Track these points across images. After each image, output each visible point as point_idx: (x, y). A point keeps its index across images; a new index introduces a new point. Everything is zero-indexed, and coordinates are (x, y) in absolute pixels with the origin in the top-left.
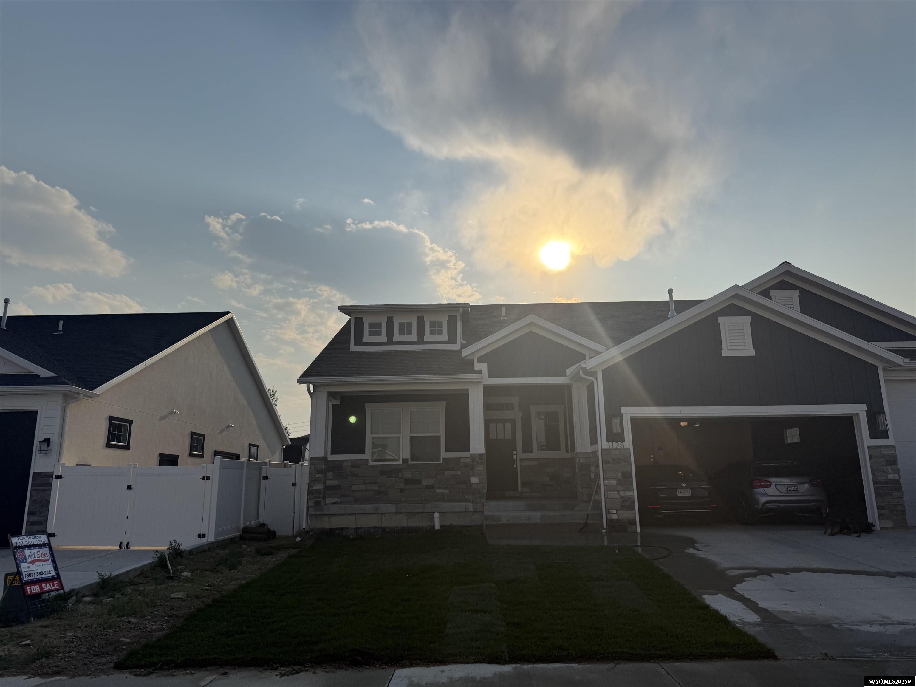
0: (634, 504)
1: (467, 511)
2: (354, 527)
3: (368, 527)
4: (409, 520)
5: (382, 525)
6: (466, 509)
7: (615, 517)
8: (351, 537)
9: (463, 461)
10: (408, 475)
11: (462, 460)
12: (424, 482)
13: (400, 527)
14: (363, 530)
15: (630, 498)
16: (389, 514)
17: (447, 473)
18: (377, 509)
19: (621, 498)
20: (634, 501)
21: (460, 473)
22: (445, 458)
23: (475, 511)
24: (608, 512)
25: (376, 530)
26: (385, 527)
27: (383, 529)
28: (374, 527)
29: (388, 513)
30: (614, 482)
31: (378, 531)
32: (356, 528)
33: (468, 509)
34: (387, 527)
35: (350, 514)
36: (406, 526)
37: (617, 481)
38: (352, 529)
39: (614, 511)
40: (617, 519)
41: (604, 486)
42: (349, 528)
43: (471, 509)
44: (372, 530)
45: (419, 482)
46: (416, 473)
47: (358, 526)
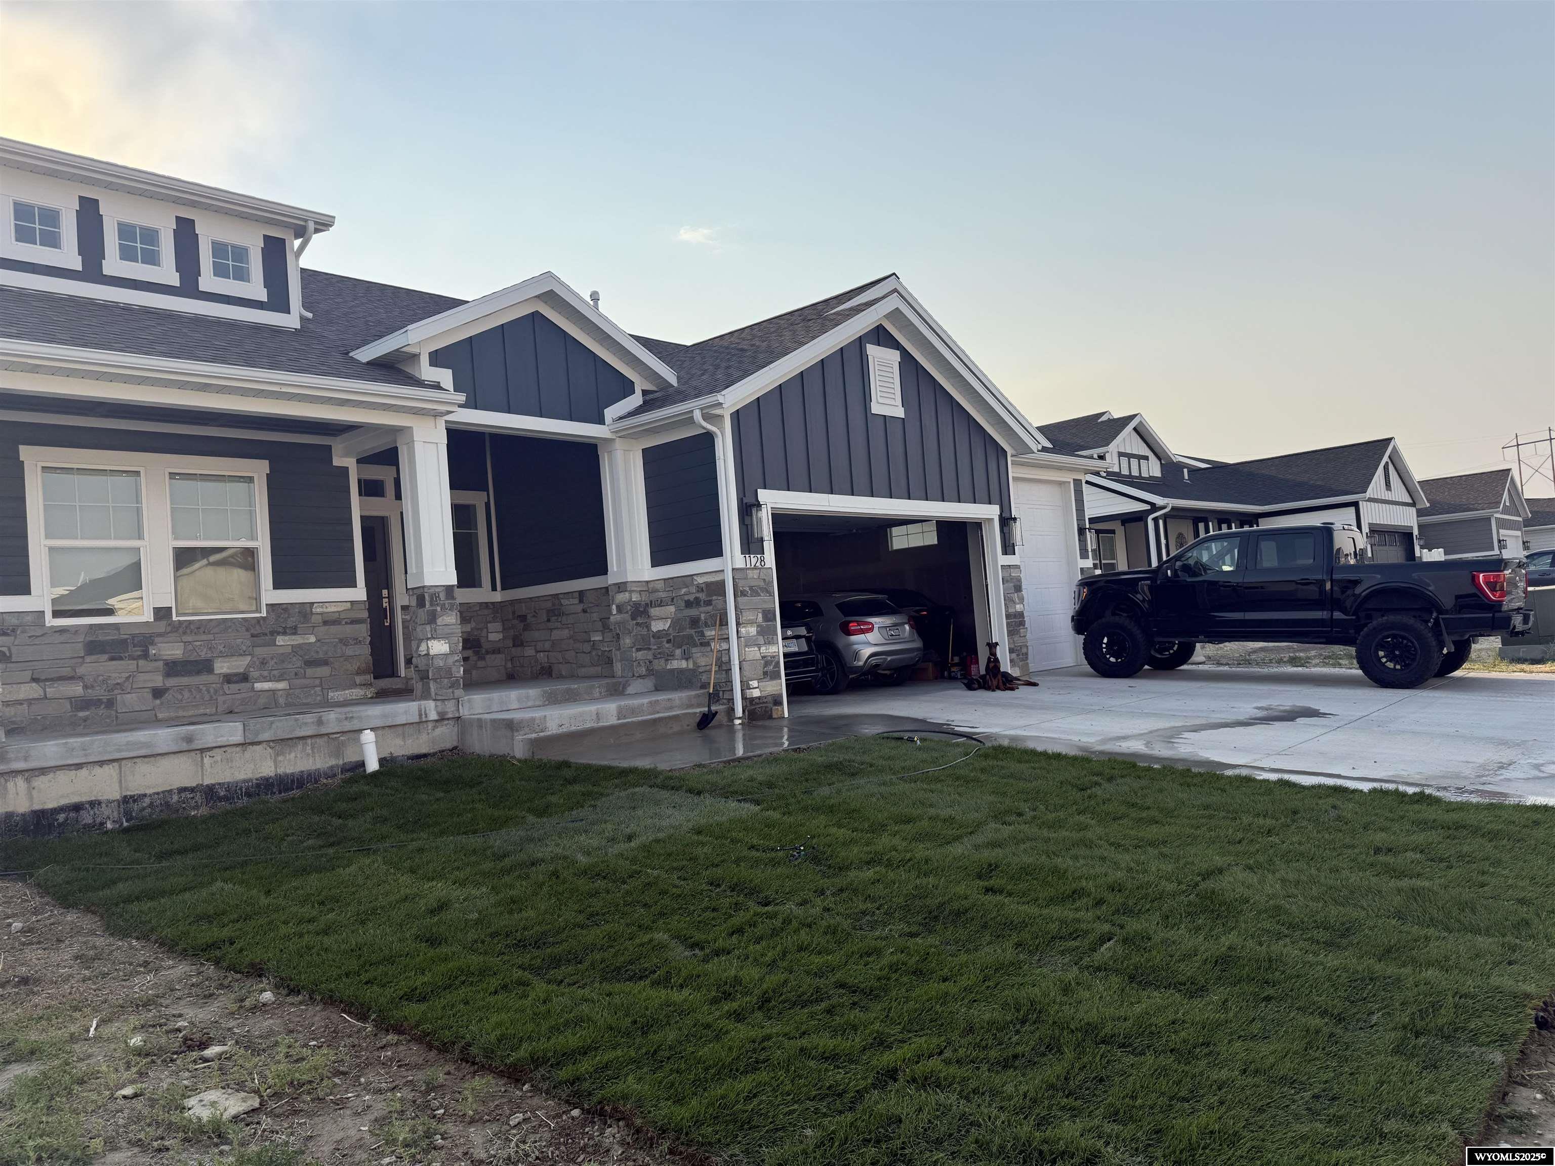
0: (779, 667)
1: (424, 719)
2: (117, 796)
3: (163, 792)
4: (280, 758)
5: (203, 779)
6: (420, 715)
7: (756, 693)
8: (109, 825)
9: (319, 610)
10: (173, 650)
11: (317, 609)
12: (222, 667)
13: (257, 779)
14: (147, 801)
15: (774, 657)
16: (224, 749)
17: (280, 640)
18: (189, 739)
19: (763, 657)
20: (778, 662)
21: (312, 639)
22: (272, 605)
23: (442, 718)
24: (745, 686)
25: (189, 796)
26: (214, 785)
27: (210, 792)
28: (182, 790)
29: (220, 747)
30: (753, 630)
31: (193, 798)
32: (126, 800)
33: (426, 715)
34: (219, 784)
35: (101, 763)
36: (272, 774)
37: (758, 626)
38: (109, 802)
39: (754, 683)
40: (759, 698)
41: (738, 637)
42: (100, 803)
43: (433, 716)
44: (175, 798)
45: (206, 667)
46: (198, 643)
47: (129, 793)
